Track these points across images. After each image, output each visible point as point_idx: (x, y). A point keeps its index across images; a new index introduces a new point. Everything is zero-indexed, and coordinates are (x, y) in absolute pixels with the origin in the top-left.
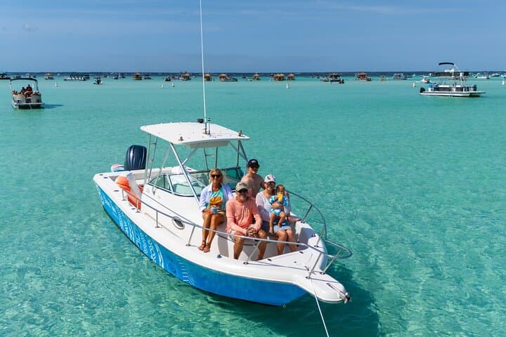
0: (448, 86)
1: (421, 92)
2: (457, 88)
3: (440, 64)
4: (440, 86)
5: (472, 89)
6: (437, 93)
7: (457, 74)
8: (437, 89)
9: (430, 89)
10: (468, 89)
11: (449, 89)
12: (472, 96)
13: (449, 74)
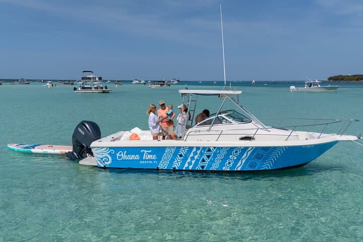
0: (90, 86)
1: (74, 90)
2: (95, 87)
3: (83, 72)
4: (85, 86)
5: (104, 88)
6: (84, 91)
7: (94, 78)
8: (84, 88)
9: (79, 88)
10: (102, 88)
11: (90, 88)
12: (104, 92)
13: (89, 78)
